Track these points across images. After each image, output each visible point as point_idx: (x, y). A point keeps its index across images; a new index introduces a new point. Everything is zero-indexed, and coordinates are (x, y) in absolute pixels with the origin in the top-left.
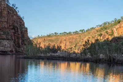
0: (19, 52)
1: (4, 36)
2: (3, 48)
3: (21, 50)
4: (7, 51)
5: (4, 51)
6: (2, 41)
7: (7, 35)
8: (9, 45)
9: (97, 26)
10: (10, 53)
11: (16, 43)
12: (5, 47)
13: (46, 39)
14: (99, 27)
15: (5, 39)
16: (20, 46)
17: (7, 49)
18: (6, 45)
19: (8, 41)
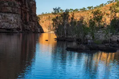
0: (26, 30)
1: (9, 9)
2: (7, 24)
3: (29, 27)
4: (12, 28)
5: (10, 28)
6: (7, 15)
7: (12, 7)
8: (15, 21)
9: (108, 2)
10: (17, 31)
11: (23, 19)
12: (10, 23)
13: (50, 16)
14: (110, 3)
15: (11, 13)
16: (28, 22)
17: (13, 26)
18: (11, 20)
19: (14, 15)
